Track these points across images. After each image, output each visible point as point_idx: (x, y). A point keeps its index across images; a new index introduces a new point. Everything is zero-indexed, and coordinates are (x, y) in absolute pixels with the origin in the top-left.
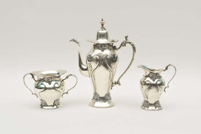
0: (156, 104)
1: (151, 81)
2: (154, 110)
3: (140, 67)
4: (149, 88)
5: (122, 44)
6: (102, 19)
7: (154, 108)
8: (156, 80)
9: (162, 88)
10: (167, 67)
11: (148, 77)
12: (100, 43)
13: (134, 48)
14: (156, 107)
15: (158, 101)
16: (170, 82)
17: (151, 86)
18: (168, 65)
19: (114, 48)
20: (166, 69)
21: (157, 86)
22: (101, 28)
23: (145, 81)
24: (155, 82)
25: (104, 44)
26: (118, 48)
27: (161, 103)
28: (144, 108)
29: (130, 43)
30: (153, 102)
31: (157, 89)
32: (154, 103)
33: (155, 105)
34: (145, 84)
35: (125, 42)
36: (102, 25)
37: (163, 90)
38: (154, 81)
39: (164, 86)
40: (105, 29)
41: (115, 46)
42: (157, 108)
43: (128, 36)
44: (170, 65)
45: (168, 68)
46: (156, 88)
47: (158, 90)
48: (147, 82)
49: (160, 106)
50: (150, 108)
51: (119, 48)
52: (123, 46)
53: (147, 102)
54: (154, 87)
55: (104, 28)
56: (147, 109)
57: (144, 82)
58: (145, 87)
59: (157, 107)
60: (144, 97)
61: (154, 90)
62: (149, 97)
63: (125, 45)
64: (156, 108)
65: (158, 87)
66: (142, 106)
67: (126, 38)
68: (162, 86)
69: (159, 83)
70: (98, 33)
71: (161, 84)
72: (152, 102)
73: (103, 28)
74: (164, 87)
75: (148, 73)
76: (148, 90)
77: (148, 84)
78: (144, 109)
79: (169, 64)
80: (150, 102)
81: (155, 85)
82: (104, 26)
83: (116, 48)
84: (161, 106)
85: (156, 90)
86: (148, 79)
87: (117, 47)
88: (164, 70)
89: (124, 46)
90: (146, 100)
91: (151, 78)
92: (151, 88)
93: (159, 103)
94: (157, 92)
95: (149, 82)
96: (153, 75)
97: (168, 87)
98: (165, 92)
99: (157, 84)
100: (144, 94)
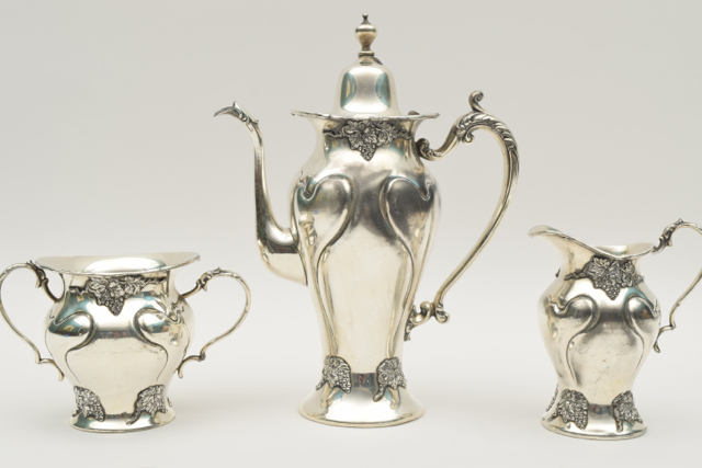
0: (620, 410)
1: (601, 298)
2: (612, 435)
3: (544, 232)
4: (591, 332)
5: (454, 131)
6: (365, 18)
7: (609, 427)
8: (624, 293)
9: (648, 330)
10: (669, 233)
11: (580, 278)
12: (356, 117)
13: (511, 150)
14: (620, 422)
15: (628, 393)
16: (682, 303)
17: (597, 320)
18: (669, 224)
19: (421, 149)
20: (665, 241)
21: (628, 323)
22: (361, 56)
23: (570, 297)
24: (618, 302)
25: (375, 125)
26: (438, 151)
27: (639, 402)
28: (563, 425)
29: (491, 124)
30: (605, 399)
31: (628, 333)
32: (609, 403)
33: (617, 414)
34: (569, 311)
35: (472, 119)
36: (366, 44)
37: (651, 342)
38: (613, 299)
39: (658, 321)
40: (378, 62)
41: (422, 141)
42: (625, 427)
43: (481, 94)
44: (680, 223)
45: (673, 235)
46: (623, 328)
47: (632, 342)
48: (580, 304)
49: (637, 420)
50: (596, 426)
51: (444, 147)
52: (459, 139)
53: (579, 396)
54: (614, 324)
55: (372, 55)
56: (574, 428)
57: (562, 302)
58: (570, 327)
59: (623, 420)
60: (561, 376)
61: (613, 337)
62: (587, 375)
63: (471, 136)
65: (635, 325)
66: (553, 417)
67: (475, 100)
68: (650, 323)
69: (634, 304)
70: (346, 77)
71: (646, 313)
72: (600, 395)
73: (367, 57)
74: (654, 325)
75: (583, 258)
76: (585, 341)
77: (585, 313)
78: (561, 429)
79: (676, 220)
80: (593, 399)
81: (620, 317)
82: (372, 47)
83: (426, 150)
84: (642, 417)
85: (624, 338)
86: (583, 286)
87: (434, 145)
88: (656, 249)
89: (463, 139)
90: (573, 387)
91: (598, 283)
92: (600, 332)
93: (633, 404)
94: (627, 347)
95: (590, 304)
96: (607, 270)
97: (671, 325)
98: (659, 351)
99: (628, 309)
100: (561, 361)
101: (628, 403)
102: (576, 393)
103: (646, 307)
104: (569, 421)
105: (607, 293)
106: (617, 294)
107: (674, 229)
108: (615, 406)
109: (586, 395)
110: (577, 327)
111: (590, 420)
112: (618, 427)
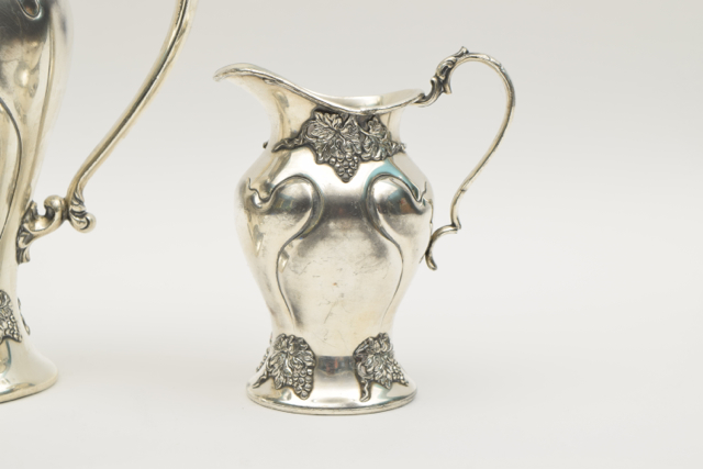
0: (368, 365)
1: (327, 180)
2: (351, 407)
4: (310, 236)
7: (350, 392)
8: (366, 170)
10: (446, 71)
11: (296, 147)
14: (366, 386)
15: (381, 337)
16: (470, 187)
17: (322, 215)
20: (440, 85)
21: (372, 221)
23: (275, 183)
24: (356, 186)
27: (401, 352)
28: (276, 394)
30: (343, 348)
31: (371, 237)
32: (349, 353)
33: (362, 372)
34: (277, 202)
37: (415, 251)
38: (346, 180)
39: (427, 216)
42: (377, 390)
44: (464, 54)
45: (454, 75)
46: (362, 229)
47: (380, 252)
48: (294, 191)
49: (398, 380)
50: (325, 392)
53: (299, 344)
54: (347, 223)
56: (295, 400)
57: (266, 186)
58: (280, 229)
59: (372, 382)
60: (273, 312)
61: (347, 244)
62: (310, 309)
64: (365, 393)
65: (383, 222)
66: (262, 381)
68: (410, 219)
69: (383, 190)
71: (405, 203)
72: (334, 342)
74: (422, 226)
75: (299, 113)
76: (302, 252)
77: (301, 206)
78: (276, 401)
79: (456, 51)
80: (322, 348)
81: (359, 211)
84: (407, 377)
85: (366, 246)
86: (302, 161)
88: (423, 99)
90: (292, 330)
91: (324, 155)
92: (323, 237)
93: (390, 355)
94: (372, 261)
95: (309, 190)
96: (338, 132)
97: (453, 225)
98: (434, 267)
99: (371, 197)
100: (269, 287)
101: (382, 354)
102: (295, 339)
103: (405, 195)
104: (284, 386)
105: (337, 171)
106: (353, 173)
107: (453, 63)
108: (358, 360)
109: (311, 342)
110: (287, 228)
111: (316, 384)
112: (363, 392)
